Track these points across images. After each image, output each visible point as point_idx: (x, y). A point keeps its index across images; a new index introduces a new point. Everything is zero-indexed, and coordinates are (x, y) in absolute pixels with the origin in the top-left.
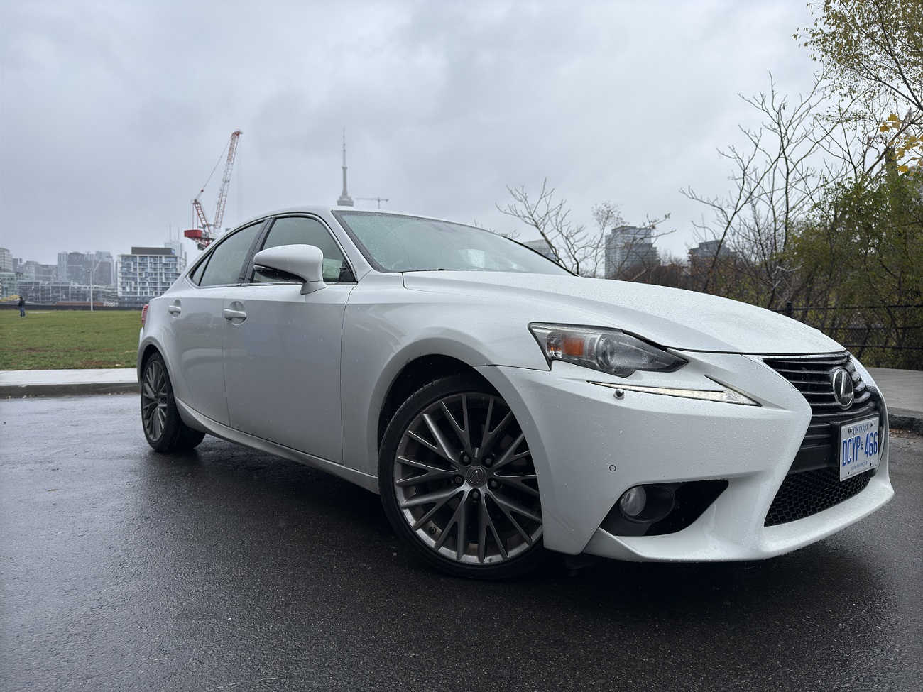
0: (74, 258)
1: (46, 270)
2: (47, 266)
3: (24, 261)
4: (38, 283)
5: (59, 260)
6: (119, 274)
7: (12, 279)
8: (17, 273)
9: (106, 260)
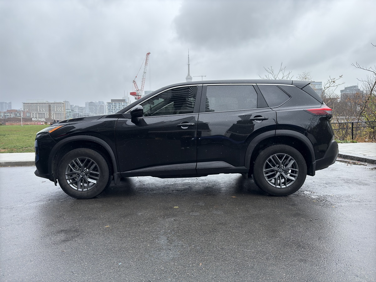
0: (91, 104)
1: (81, 109)
2: (82, 107)
3: (74, 106)
4: (79, 114)
5: (86, 105)
6: (107, 110)
7: (70, 112)
8: (72, 110)
9: (102, 104)
